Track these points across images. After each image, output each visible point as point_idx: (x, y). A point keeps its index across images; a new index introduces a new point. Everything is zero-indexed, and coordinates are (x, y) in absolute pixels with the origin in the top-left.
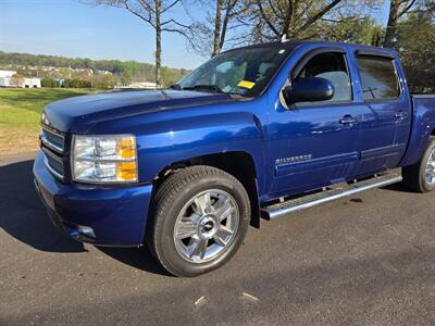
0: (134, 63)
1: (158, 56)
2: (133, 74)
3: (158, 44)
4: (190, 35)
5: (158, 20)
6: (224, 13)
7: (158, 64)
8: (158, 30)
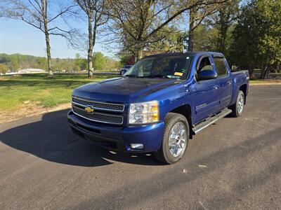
0: (18, 55)
1: (48, 52)
2: (19, 63)
3: (48, 43)
4: (69, 37)
5: (46, 27)
6: (93, 24)
7: (49, 57)
8: (47, 34)
